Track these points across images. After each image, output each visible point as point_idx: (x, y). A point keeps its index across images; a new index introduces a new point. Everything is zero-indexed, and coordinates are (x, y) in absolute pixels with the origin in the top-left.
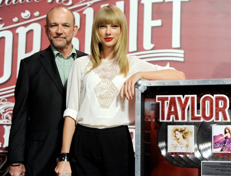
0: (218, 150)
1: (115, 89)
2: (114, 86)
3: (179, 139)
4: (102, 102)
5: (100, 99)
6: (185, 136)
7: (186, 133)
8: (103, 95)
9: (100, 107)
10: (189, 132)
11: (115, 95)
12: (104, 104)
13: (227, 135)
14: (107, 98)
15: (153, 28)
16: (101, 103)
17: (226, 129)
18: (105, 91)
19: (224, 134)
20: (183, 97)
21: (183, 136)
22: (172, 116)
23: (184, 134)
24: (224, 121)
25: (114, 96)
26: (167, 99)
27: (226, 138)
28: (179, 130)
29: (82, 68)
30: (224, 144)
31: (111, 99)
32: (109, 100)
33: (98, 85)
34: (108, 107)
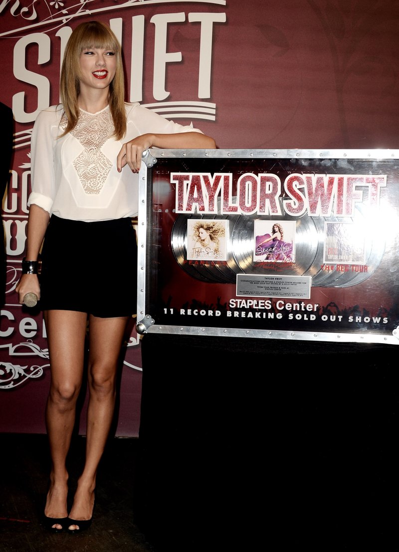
0: (262, 258)
1: (106, 163)
2: (105, 158)
3: (204, 240)
6: (213, 236)
7: (214, 232)
8: (89, 173)
9: (84, 191)
10: (219, 229)
12: (90, 187)
13: (275, 235)
14: (95, 177)
15: (168, 64)
16: (86, 185)
17: (275, 227)
18: (91, 166)
19: (271, 234)
20: (212, 176)
21: (210, 236)
22: (195, 205)
23: (212, 233)
24: (272, 214)
26: (187, 178)
27: (274, 240)
28: (205, 227)
29: (52, 127)
30: (270, 250)
32: (99, 180)
33: (81, 156)
34: (98, 191)
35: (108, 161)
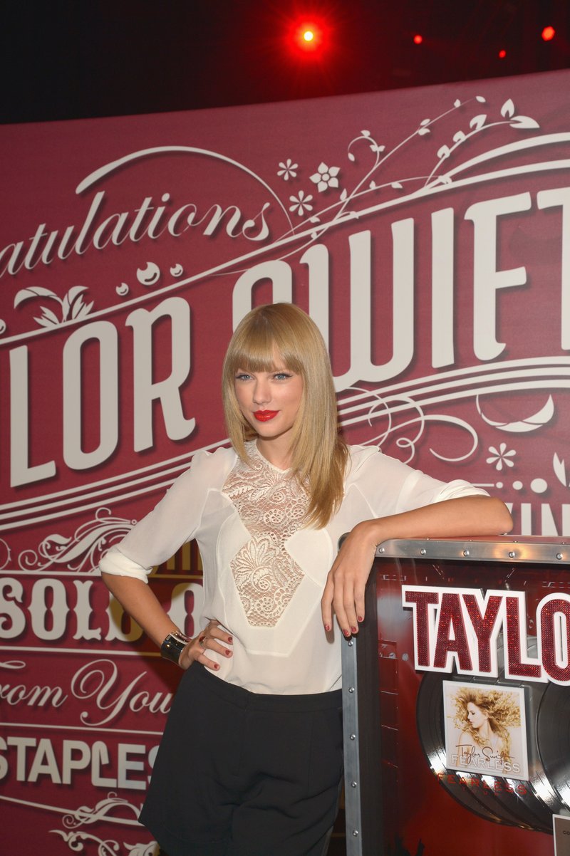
1: (292, 571)
2: (290, 561)
3: (478, 730)
4: (254, 605)
5: (248, 597)
7: (498, 712)
8: (257, 585)
9: (247, 620)
10: (508, 709)
11: (294, 585)
12: (259, 612)
14: (269, 594)
16: (252, 608)
18: (263, 572)
21: (491, 721)
22: (452, 656)
23: (493, 714)
25: (290, 590)
31: (281, 598)
32: (277, 599)
33: (242, 552)
34: (272, 621)
35: (296, 567)
